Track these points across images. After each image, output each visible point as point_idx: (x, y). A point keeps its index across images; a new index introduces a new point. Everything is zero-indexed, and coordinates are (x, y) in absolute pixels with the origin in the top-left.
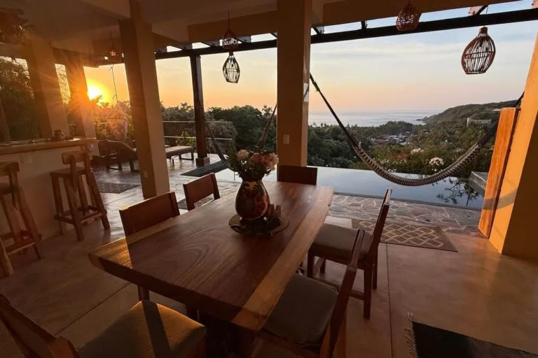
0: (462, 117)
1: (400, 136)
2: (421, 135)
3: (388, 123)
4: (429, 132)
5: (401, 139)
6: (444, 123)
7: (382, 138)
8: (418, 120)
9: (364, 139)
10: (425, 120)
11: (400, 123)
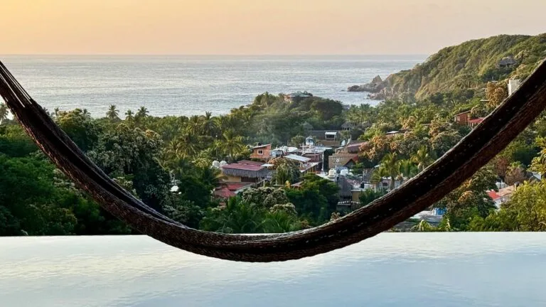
0: (489, 76)
1: (310, 147)
2: (376, 139)
3: (259, 99)
4: (398, 128)
5: (313, 157)
6: (437, 100)
7: (246, 157)
8: (354, 89)
9: (181, 163)
10: (375, 87)
11: (298, 99)
